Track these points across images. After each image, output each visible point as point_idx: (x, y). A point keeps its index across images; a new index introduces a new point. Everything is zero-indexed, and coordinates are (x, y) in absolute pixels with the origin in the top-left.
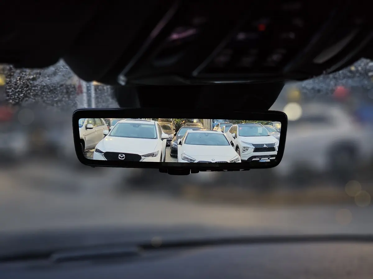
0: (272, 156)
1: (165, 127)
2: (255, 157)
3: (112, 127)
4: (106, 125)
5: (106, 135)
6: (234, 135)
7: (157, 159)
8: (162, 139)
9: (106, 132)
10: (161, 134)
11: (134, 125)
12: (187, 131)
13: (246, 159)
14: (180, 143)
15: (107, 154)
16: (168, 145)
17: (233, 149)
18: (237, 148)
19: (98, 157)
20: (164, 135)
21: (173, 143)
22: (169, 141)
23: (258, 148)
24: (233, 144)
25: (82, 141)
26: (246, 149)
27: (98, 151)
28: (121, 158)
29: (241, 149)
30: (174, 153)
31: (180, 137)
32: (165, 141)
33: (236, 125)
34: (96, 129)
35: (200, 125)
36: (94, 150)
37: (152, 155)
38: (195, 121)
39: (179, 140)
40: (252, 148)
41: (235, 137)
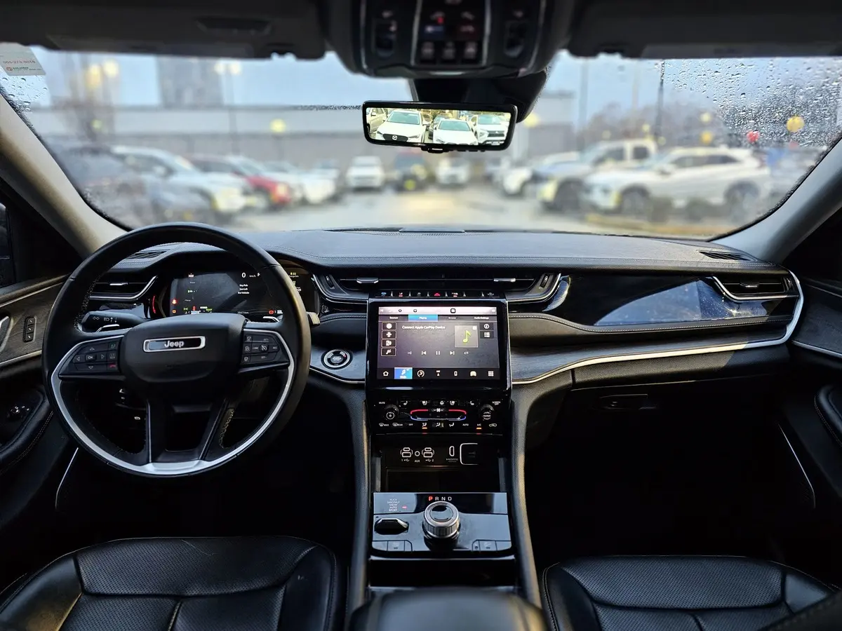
0: (501, 141)
1: (426, 116)
2: (488, 141)
3: (389, 115)
4: (385, 113)
5: (384, 121)
6: (474, 123)
7: (418, 140)
8: (423, 125)
9: (385, 118)
10: (422, 121)
11: (404, 114)
12: (440, 120)
13: (482, 142)
14: (436, 129)
15: (385, 136)
16: (427, 130)
17: (473, 134)
18: (476, 133)
19: (379, 137)
20: (425, 122)
21: (430, 128)
22: (428, 126)
23: (492, 134)
24: (473, 130)
25: (369, 125)
26: (482, 134)
27: (379, 133)
28: (394, 138)
29: (478, 134)
30: (431, 136)
31: (436, 124)
32: (425, 126)
33: (477, 116)
34: (378, 116)
35: (450, 115)
37: (416, 137)
38: (447, 111)
39: (435, 126)
40: (487, 134)
41: (475, 125)
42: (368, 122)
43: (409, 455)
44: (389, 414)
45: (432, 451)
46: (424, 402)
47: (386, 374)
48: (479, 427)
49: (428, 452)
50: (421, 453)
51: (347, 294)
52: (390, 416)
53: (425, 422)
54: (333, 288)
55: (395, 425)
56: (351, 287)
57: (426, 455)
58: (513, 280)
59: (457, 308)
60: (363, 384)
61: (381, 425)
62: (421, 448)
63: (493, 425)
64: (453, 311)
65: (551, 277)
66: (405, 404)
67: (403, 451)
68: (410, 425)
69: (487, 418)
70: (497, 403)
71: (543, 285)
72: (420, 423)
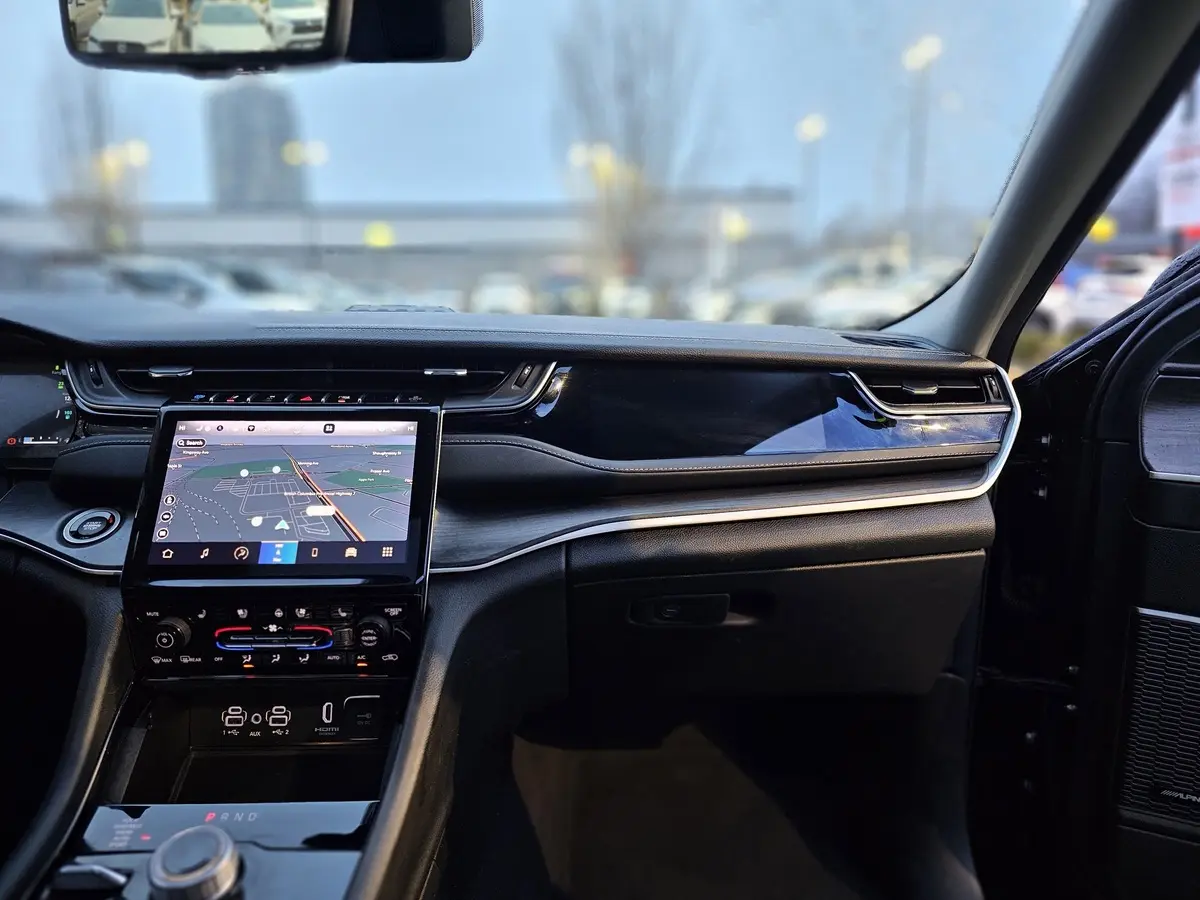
0: (317, 40)
2: (294, 42)
5: (100, 14)
7: (165, 49)
8: (172, 17)
9: (101, 9)
10: (169, 8)
13: (281, 46)
14: (195, 23)
15: (104, 44)
16: (179, 27)
17: (261, 30)
18: (270, 29)
19: (93, 48)
20: (175, 12)
21: (185, 23)
22: (180, 20)
23: (300, 27)
24: (263, 22)
25: (73, 24)
26: (282, 29)
27: (93, 40)
28: (122, 49)
29: (275, 29)
30: (187, 39)
31: (194, 14)
32: (175, 21)
36: (87, 39)
37: (160, 43)
39: (194, 19)
40: (290, 27)
41: (267, 10)
42: (72, 16)
43: (239, 721)
44: (161, 637)
45: (286, 714)
46: (240, 612)
47: (168, 554)
48: (362, 661)
49: (280, 715)
50: (263, 717)
51: (126, 398)
52: (165, 640)
53: (247, 653)
54: (101, 387)
55: (185, 661)
56: (138, 384)
57: (274, 721)
58: (463, 372)
59: (337, 424)
60: (116, 576)
61: (157, 661)
62: (265, 706)
63: (390, 657)
64: (329, 429)
65: (538, 369)
66: (201, 616)
67: (227, 714)
68: (217, 659)
69: (370, 642)
70: (394, 612)
71: (520, 383)
72: (240, 654)
